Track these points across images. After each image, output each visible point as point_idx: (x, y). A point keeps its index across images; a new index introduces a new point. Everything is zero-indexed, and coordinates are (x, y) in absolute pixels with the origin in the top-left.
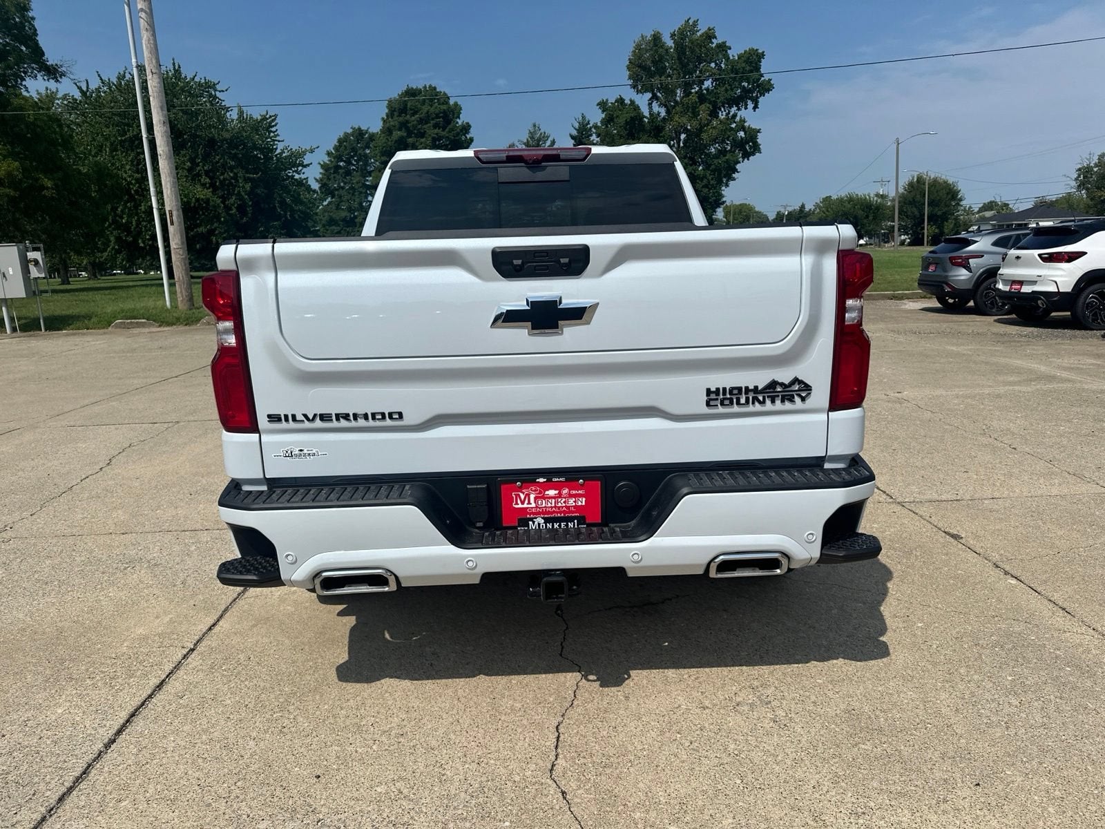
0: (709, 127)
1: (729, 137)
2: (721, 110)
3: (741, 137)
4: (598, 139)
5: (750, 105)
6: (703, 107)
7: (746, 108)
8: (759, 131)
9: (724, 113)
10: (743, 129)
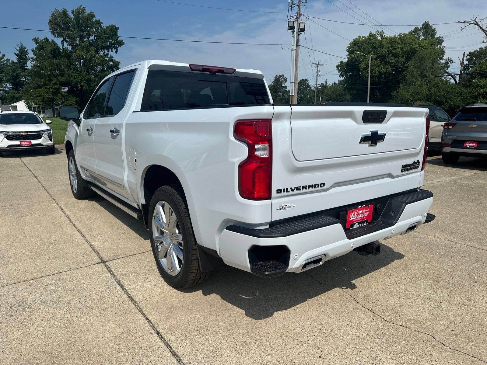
0: (95, 58)
1: (106, 64)
2: (100, 51)
3: (111, 64)
4: (35, 57)
5: (114, 50)
6: (91, 48)
7: (112, 52)
8: (119, 63)
9: (102, 53)
10: (112, 61)
